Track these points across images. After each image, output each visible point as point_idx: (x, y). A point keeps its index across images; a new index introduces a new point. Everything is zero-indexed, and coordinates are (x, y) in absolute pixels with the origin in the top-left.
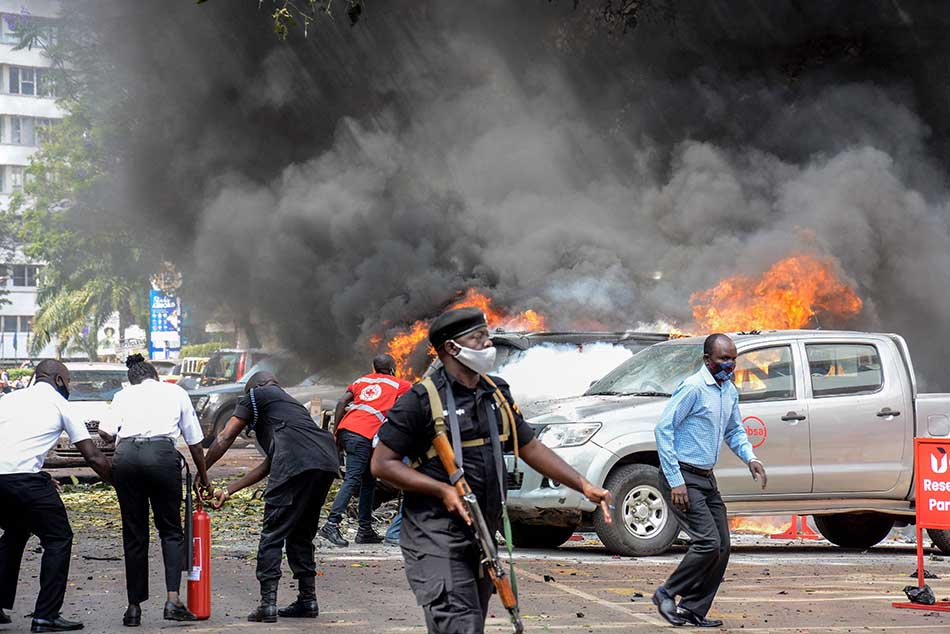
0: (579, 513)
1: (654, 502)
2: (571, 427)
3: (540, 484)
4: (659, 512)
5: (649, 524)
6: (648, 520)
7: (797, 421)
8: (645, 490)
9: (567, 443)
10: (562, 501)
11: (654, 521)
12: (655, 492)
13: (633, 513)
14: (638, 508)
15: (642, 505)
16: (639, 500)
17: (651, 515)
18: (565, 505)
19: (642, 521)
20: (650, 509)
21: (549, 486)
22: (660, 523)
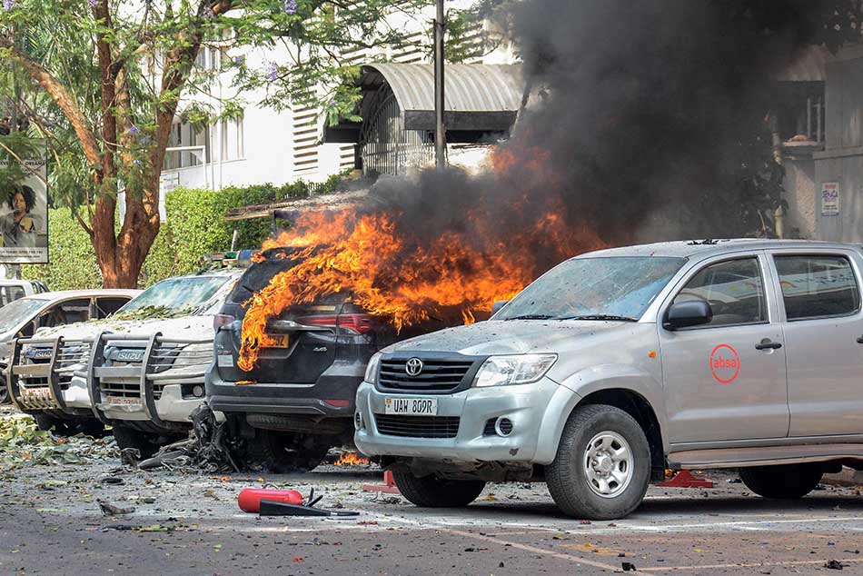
0: (531, 467)
1: (618, 452)
2: (521, 359)
3: (482, 431)
4: (622, 464)
5: (611, 479)
6: (611, 474)
7: (772, 350)
8: (608, 437)
9: (517, 379)
10: (514, 451)
11: (618, 475)
12: (620, 440)
13: (593, 465)
14: (600, 459)
15: (605, 456)
16: (600, 450)
17: (613, 469)
18: (516, 457)
19: (604, 476)
20: (613, 461)
21: (495, 433)
22: (624, 477)
